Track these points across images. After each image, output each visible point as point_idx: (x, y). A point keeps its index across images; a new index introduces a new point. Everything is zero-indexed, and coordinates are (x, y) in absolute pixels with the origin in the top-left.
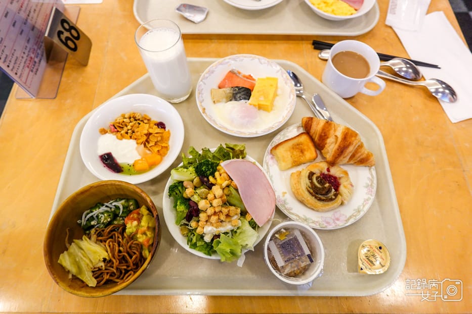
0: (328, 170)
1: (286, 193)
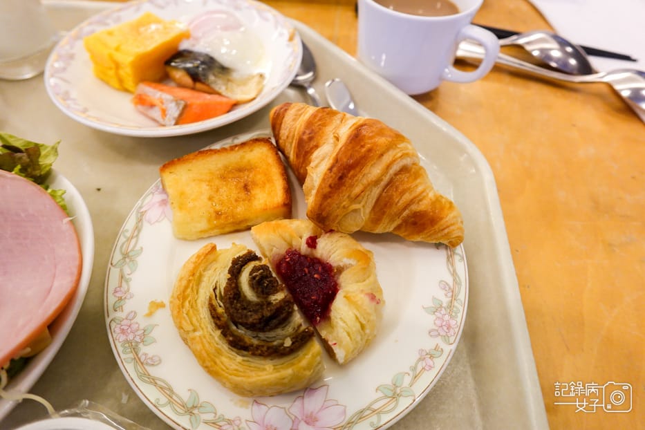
0: (312, 242)
1: (162, 305)
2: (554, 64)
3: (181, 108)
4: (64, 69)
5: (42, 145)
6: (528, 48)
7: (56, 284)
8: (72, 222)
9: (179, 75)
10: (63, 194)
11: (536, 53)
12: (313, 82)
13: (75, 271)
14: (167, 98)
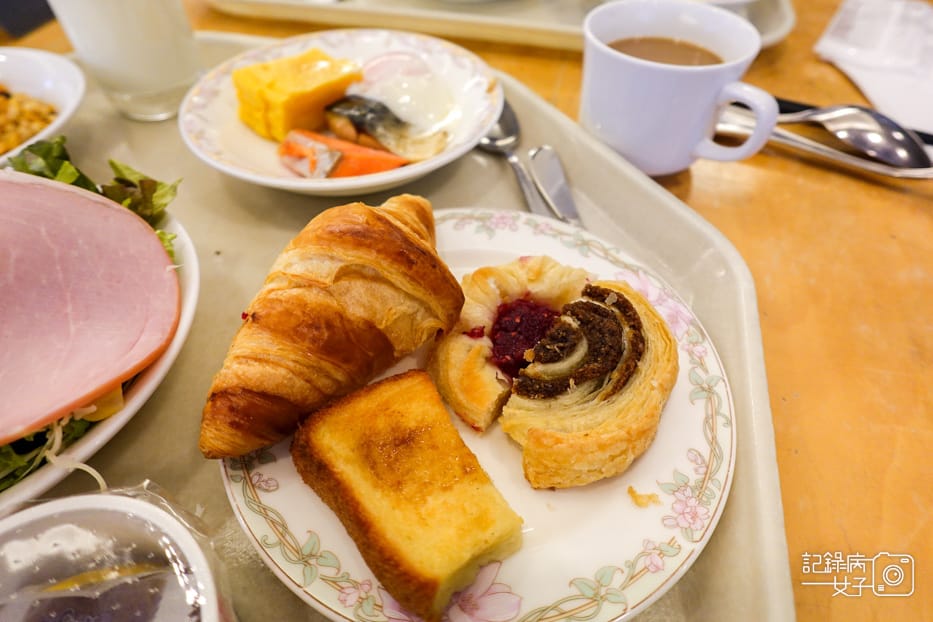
0: (476, 334)
2: (872, 153)
3: (336, 159)
4: (204, 106)
5: (161, 184)
6: (831, 127)
7: (143, 339)
8: (177, 271)
9: (340, 124)
10: (172, 239)
11: (842, 135)
12: (514, 148)
13: (169, 329)
14: (320, 150)
